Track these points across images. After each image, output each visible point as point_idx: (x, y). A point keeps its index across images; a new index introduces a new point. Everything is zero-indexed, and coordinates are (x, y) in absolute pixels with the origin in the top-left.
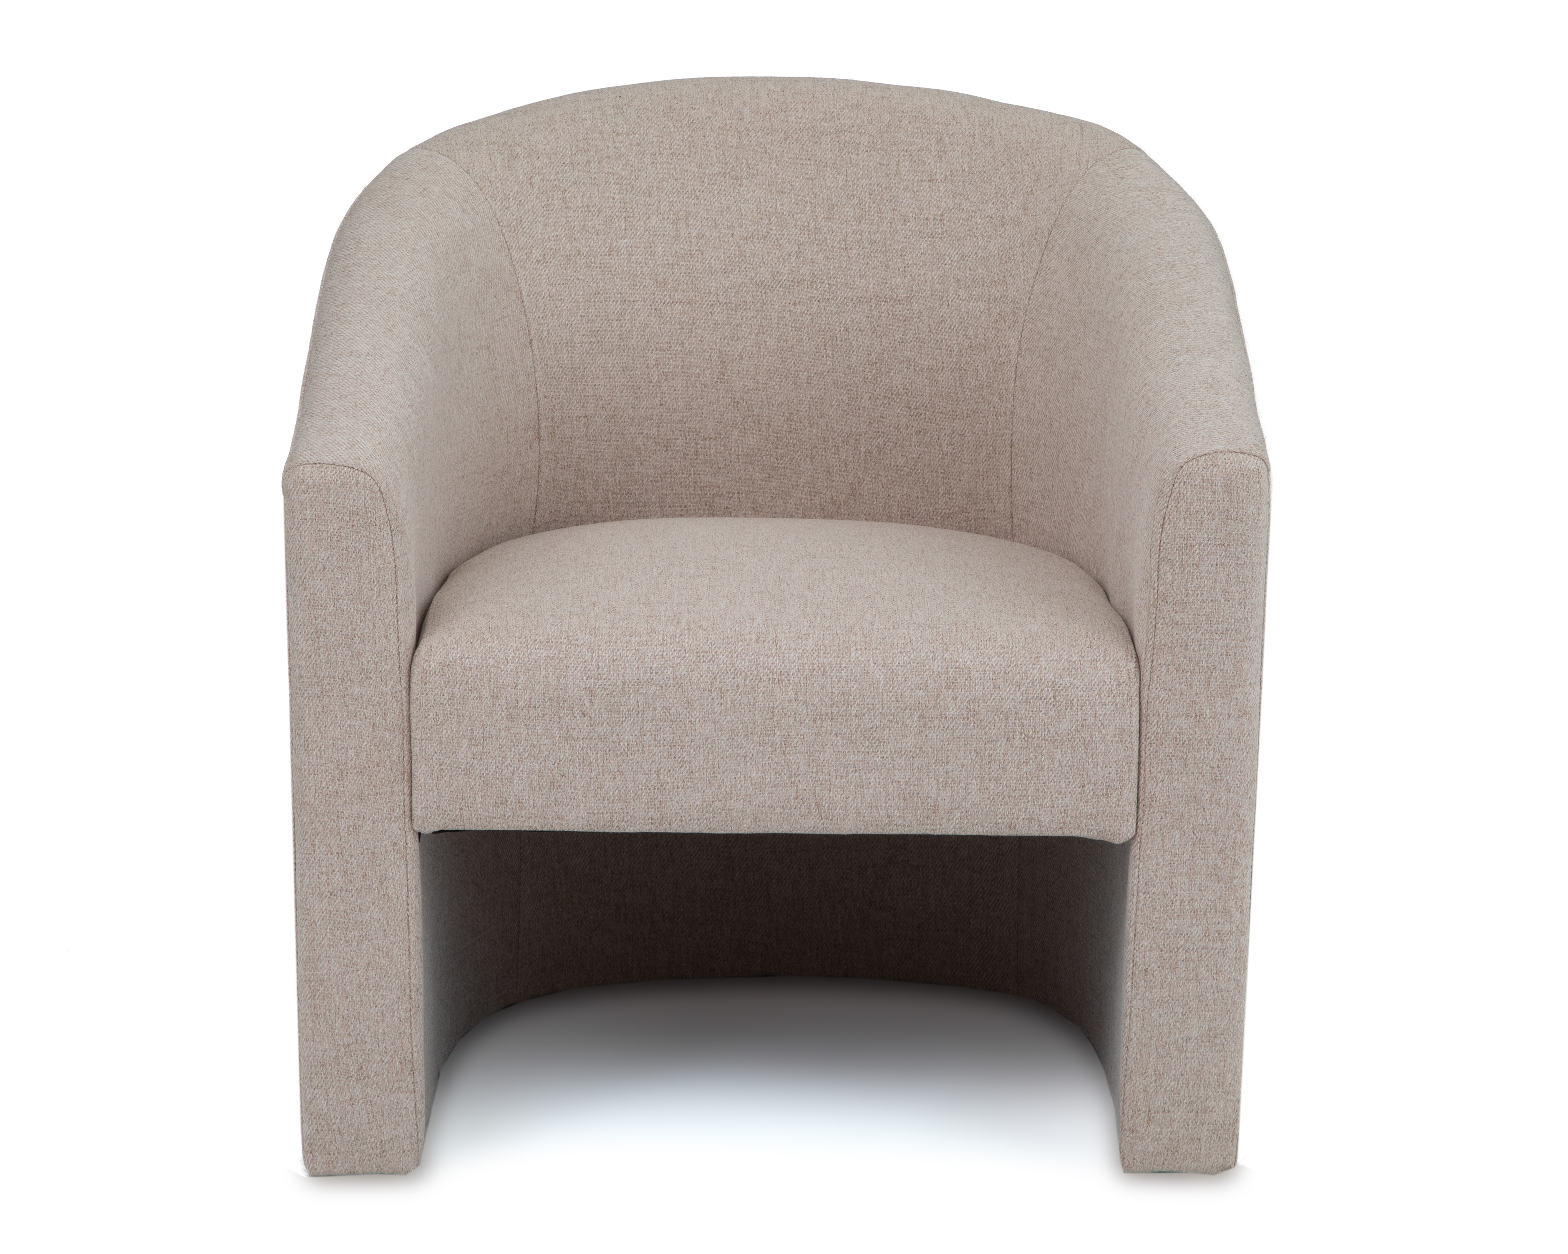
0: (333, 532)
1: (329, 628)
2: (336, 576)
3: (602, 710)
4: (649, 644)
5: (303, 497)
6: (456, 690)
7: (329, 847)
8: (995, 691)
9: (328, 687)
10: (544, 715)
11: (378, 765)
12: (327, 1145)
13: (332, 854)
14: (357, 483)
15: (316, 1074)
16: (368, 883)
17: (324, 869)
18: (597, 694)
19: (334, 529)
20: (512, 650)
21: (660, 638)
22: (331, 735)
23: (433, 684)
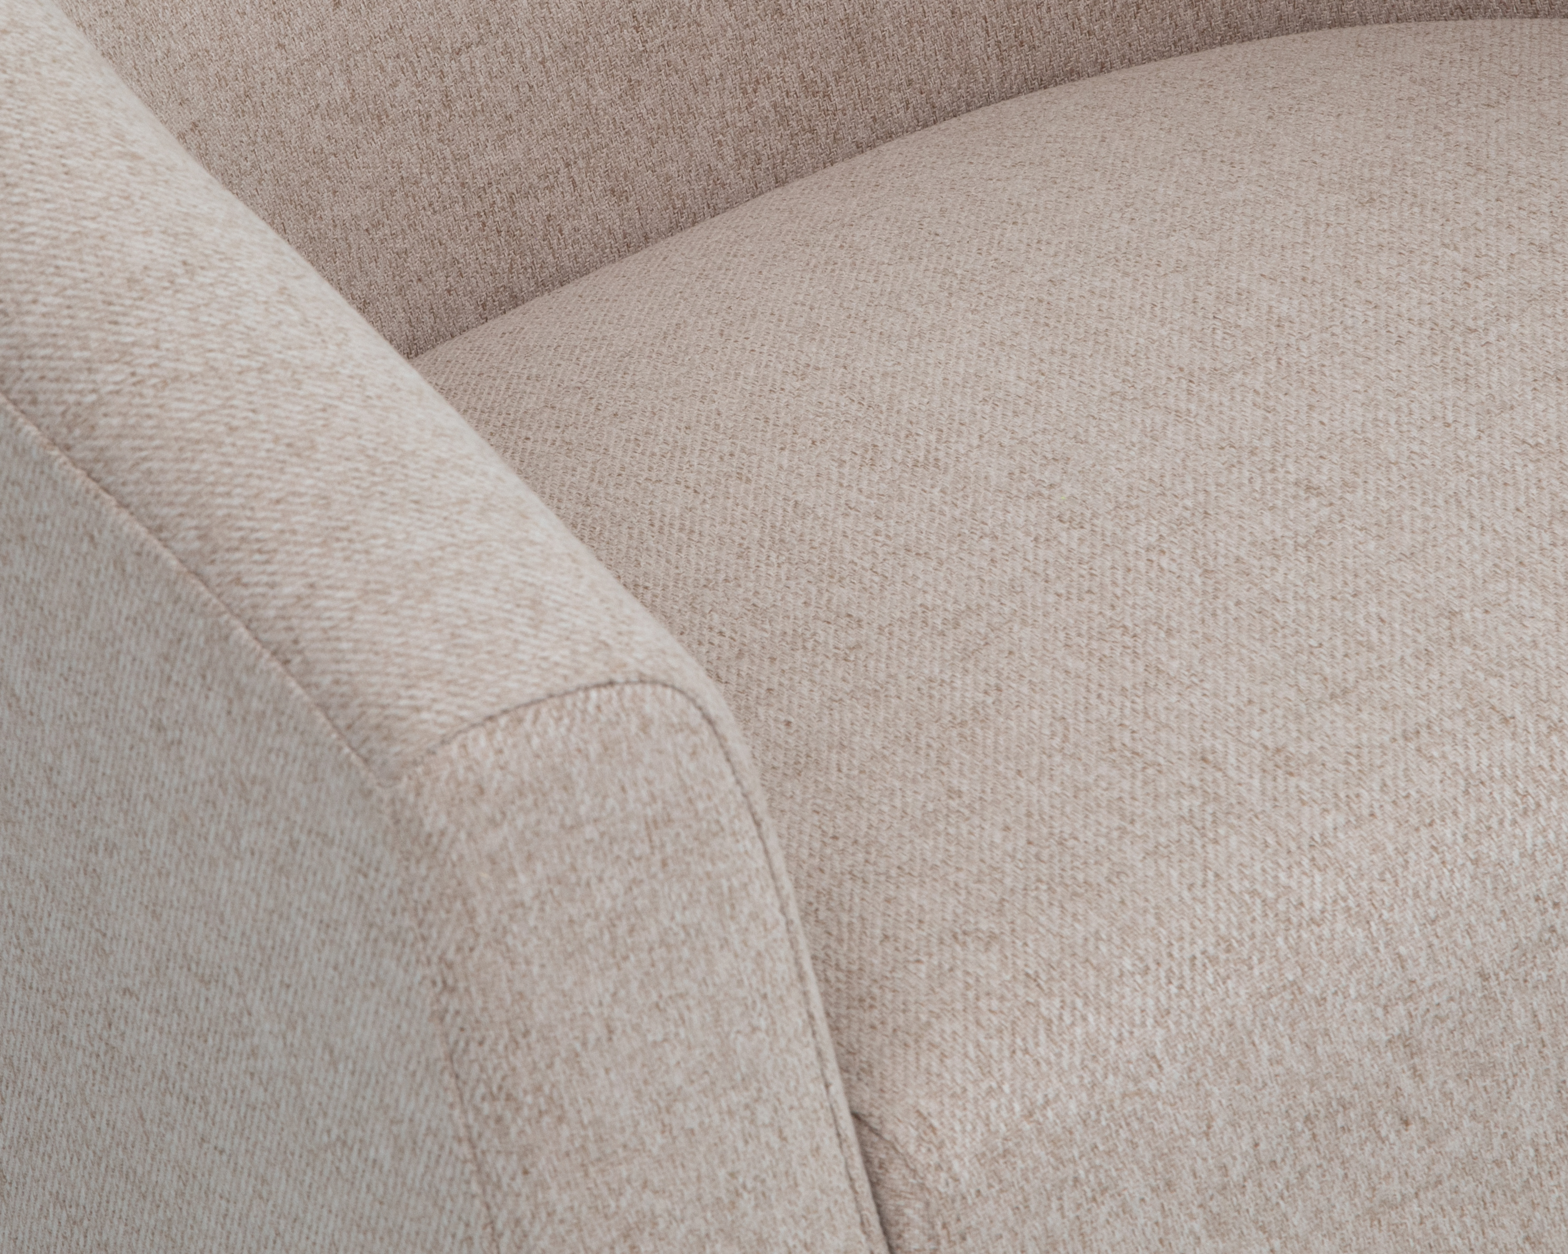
0: (614, 909)
1: (661, 1204)
2: (650, 1038)
3: (1451, 1085)
4: (1495, 826)
5: (493, 840)
6: (1054, 1218)
10: (1301, 1175)
14: (645, 726)
18: (1425, 1043)
19: (614, 898)
20: (1150, 1022)
21: (1508, 792)
23: (984, 1230)
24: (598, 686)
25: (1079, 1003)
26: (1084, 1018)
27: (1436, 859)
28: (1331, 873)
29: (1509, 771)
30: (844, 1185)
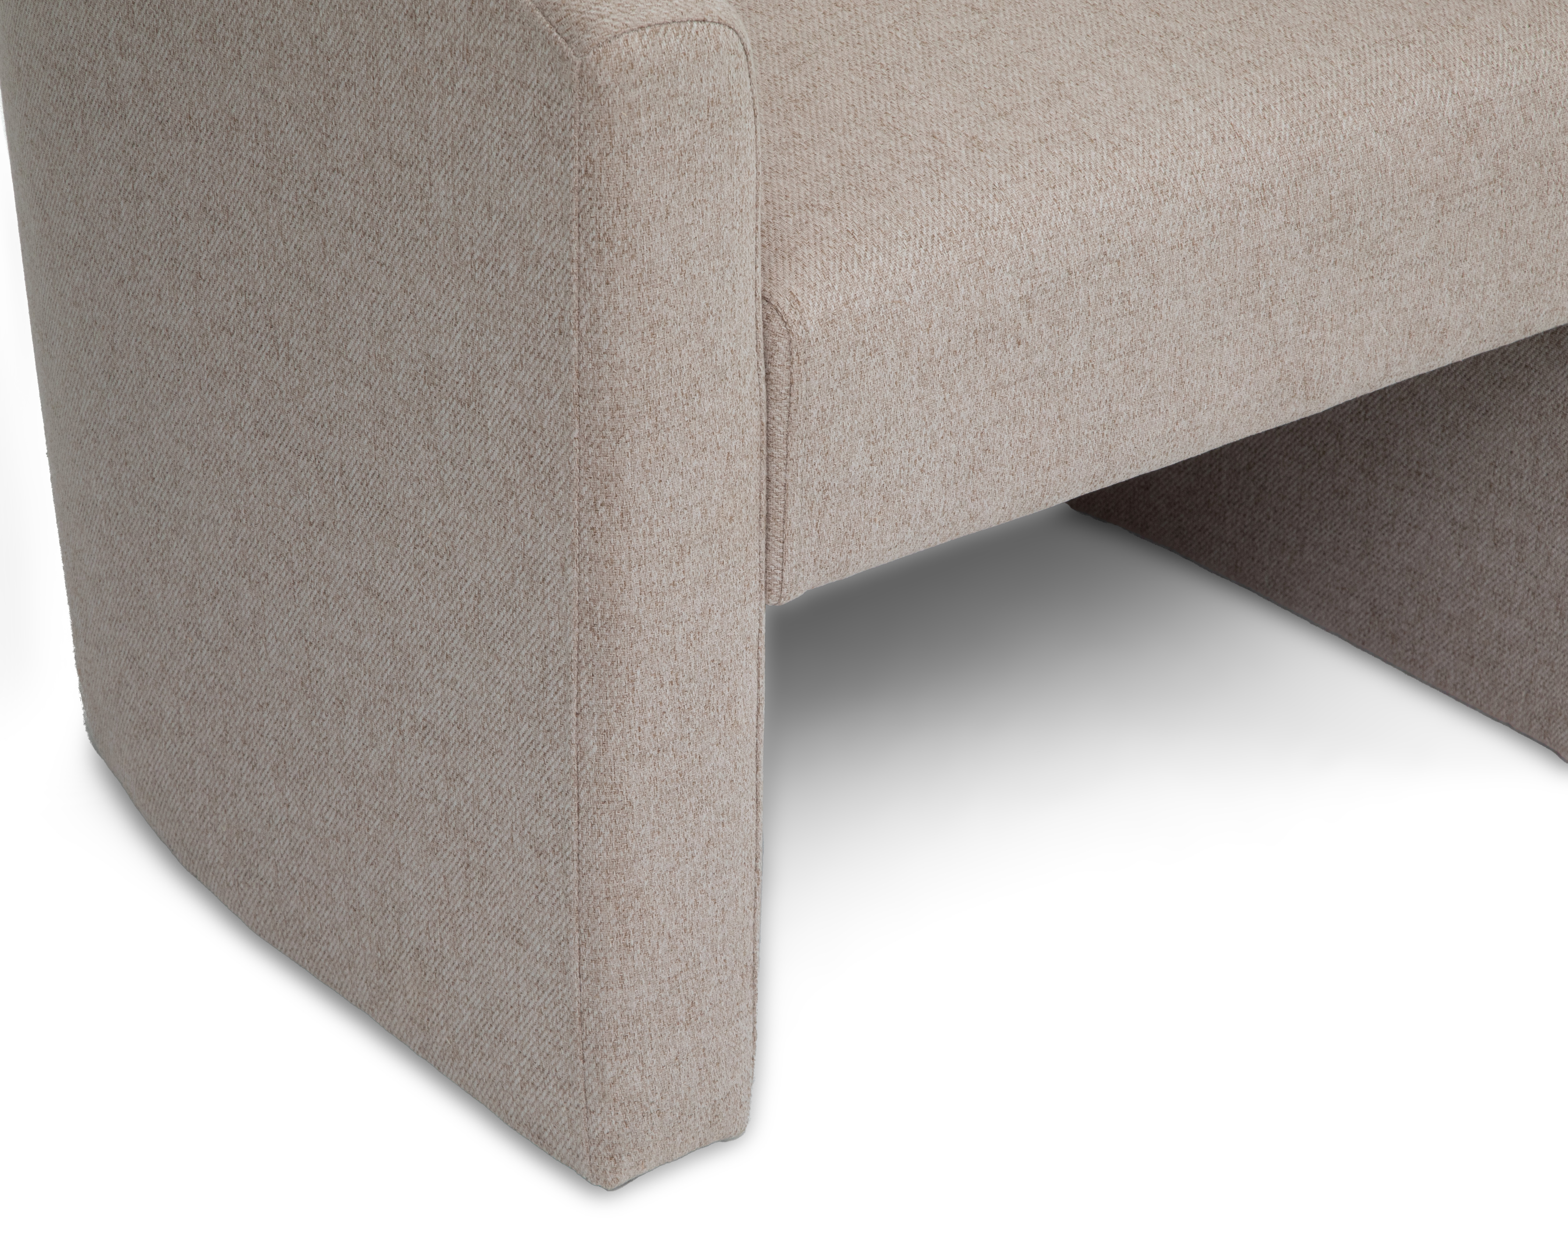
0: (683, 146)
1: (672, 313)
2: (686, 221)
3: (1044, 327)
4: (1085, 194)
5: (633, 95)
6: (850, 360)
7: (658, 676)
8: (1526, 127)
9: (665, 415)
10: (966, 361)
11: (731, 519)
12: (640, 1140)
13: (662, 686)
14: (717, 48)
15: (625, 1037)
16: (712, 714)
17: (649, 715)
18: (1036, 302)
19: (685, 140)
20: (910, 265)
21: (1093, 177)
22: (668, 495)
23: (816, 360)
24: (697, 21)
25: (875, 250)
26: (877, 258)
27: (1055, 206)
28: (1003, 204)
29: (1093, 167)
30: (754, 323)
